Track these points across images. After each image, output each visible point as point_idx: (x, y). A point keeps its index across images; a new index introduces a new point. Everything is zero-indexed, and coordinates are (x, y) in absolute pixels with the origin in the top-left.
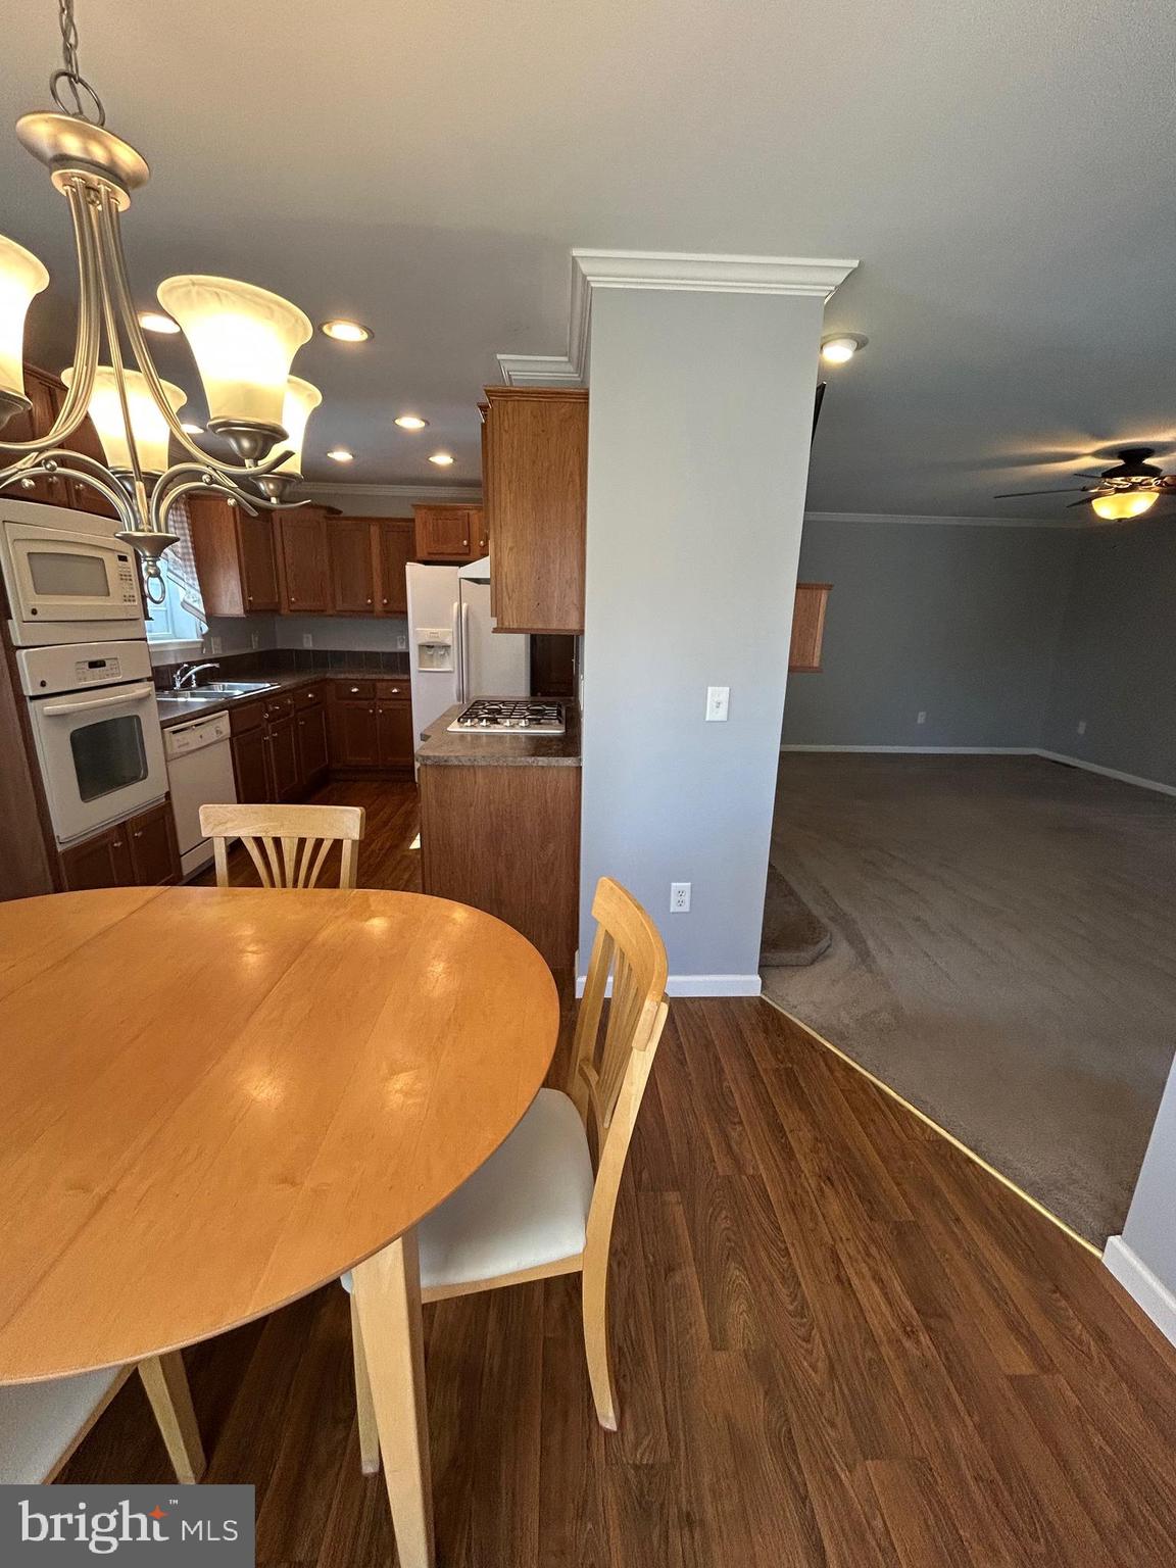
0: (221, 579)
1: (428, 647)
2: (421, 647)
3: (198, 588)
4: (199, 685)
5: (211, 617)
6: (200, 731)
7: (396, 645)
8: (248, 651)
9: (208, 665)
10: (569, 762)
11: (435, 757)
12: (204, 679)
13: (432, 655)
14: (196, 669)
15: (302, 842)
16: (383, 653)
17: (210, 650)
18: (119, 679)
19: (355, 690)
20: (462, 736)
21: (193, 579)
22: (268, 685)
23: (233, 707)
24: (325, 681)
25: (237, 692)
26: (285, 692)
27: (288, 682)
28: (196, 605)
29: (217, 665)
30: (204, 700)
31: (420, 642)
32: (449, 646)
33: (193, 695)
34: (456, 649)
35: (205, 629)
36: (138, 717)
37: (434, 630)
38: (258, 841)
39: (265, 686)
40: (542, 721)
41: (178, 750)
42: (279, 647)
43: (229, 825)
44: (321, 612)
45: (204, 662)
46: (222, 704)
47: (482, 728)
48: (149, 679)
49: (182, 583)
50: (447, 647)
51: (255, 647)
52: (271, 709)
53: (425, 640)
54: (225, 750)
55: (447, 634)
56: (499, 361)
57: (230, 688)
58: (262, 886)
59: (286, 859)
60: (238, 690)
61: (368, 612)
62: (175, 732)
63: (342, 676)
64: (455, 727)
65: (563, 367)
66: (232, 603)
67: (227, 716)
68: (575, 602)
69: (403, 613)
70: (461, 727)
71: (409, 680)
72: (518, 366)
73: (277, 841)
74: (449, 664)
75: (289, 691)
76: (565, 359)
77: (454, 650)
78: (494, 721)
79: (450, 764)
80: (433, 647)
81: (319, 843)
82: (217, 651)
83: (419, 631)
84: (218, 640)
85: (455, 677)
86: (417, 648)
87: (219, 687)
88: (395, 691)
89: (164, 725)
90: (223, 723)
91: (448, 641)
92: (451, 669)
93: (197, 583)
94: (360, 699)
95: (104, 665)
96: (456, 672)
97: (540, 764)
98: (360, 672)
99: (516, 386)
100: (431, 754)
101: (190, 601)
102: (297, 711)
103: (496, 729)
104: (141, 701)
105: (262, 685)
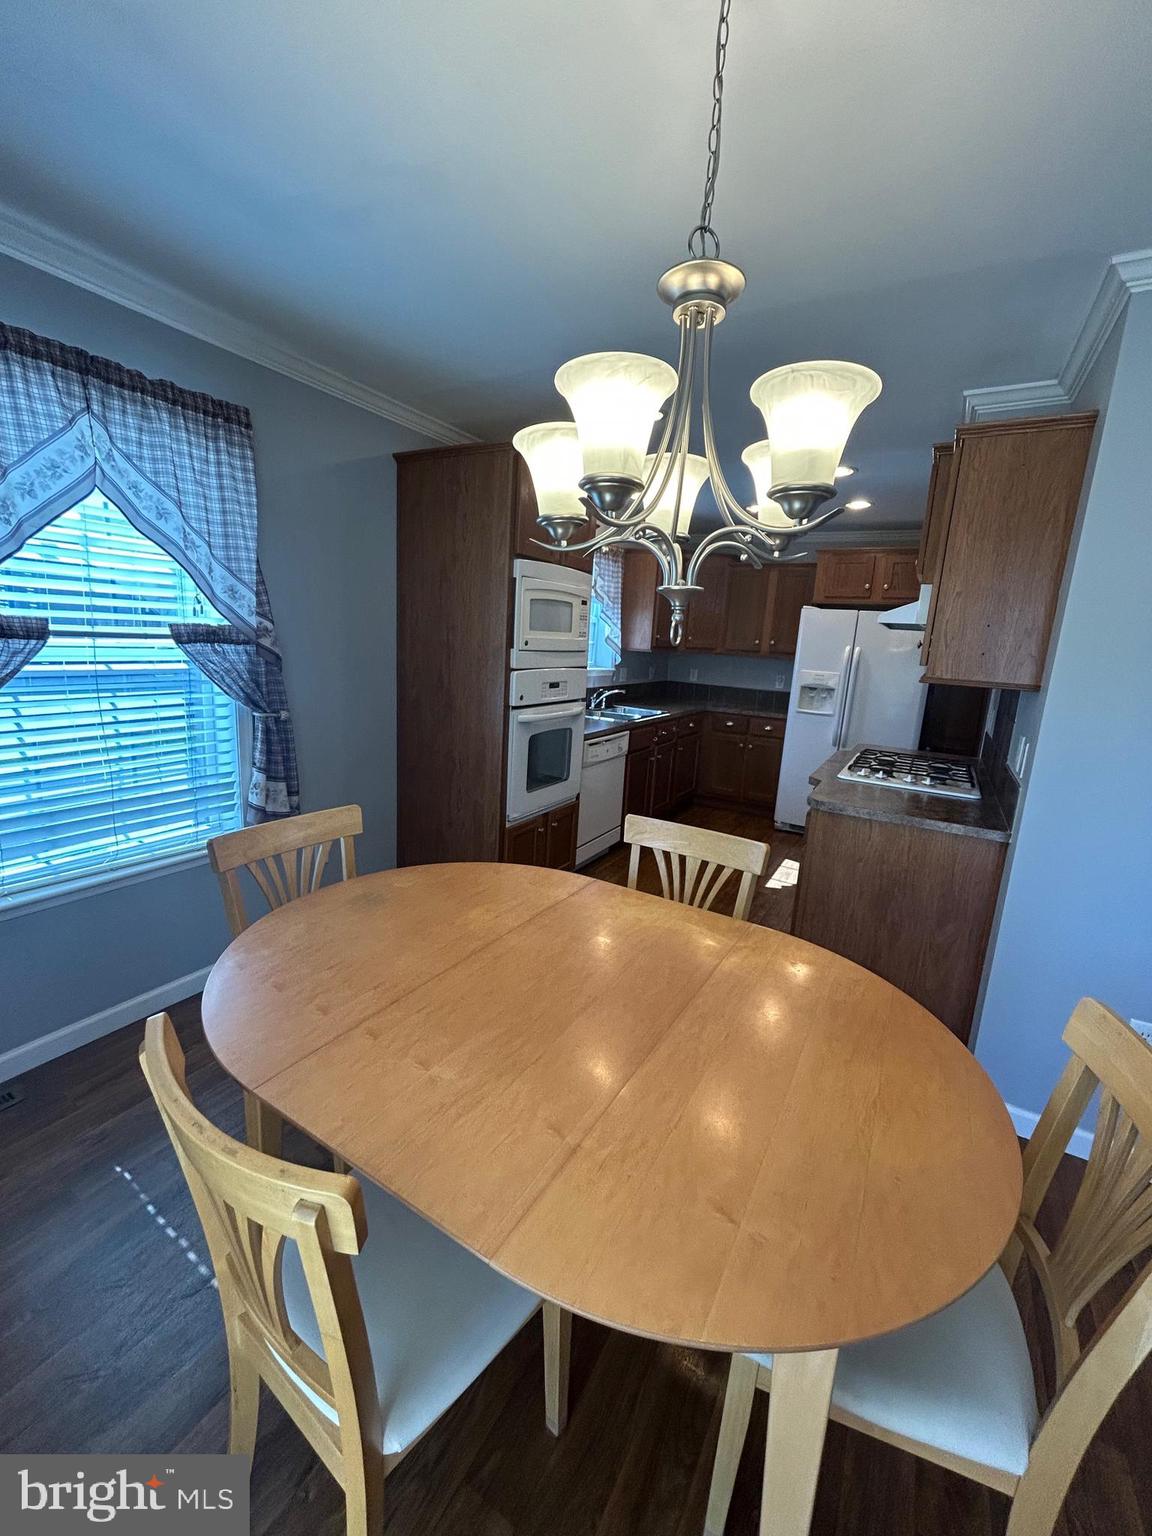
0: (638, 621)
1: (811, 689)
2: (804, 688)
3: (619, 626)
4: (607, 707)
5: (625, 651)
6: (608, 745)
7: (775, 685)
8: (646, 681)
9: (616, 691)
10: (996, 836)
11: (830, 803)
12: (612, 702)
13: (812, 697)
14: (607, 693)
15: (704, 864)
16: (760, 691)
17: (618, 679)
18: (565, 698)
19: (730, 724)
20: (853, 785)
21: (617, 619)
22: (659, 712)
23: (632, 727)
24: (706, 713)
25: (637, 716)
26: (672, 720)
27: (677, 711)
28: (616, 640)
29: (623, 692)
30: (613, 720)
31: (803, 684)
32: (833, 690)
33: (603, 715)
34: (840, 692)
35: (619, 660)
36: (570, 730)
37: (819, 672)
38: (667, 855)
39: (658, 713)
40: (948, 781)
41: (590, 760)
42: (669, 679)
43: (646, 836)
44: (708, 650)
45: (612, 688)
46: (626, 725)
47: (877, 780)
48: (583, 700)
49: (609, 622)
50: (830, 690)
51: (651, 678)
52: (660, 734)
53: (810, 681)
54: (621, 764)
55: (833, 678)
56: (965, 398)
57: (629, 712)
58: (663, 897)
59: (687, 877)
60: (637, 714)
61: (755, 652)
62: (591, 745)
63: (721, 710)
64: (844, 775)
65: (1052, 391)
66: (642, 641)
67: (627, 738)
68: (1033, 653)
69: (791, 655)
70: (851, 775)
71: (785, 720)
72: (985, 400)
73: (682, 859)
74: (830, 708)
75: (675, 719)
76: (1055, 382)
77: (838, 695)
78: (889, 774)
79: (844, 813)
80: (815, 689)
81: (720, 869)
82: (622, 680)
83: (804, 671)
84: (625, 670)
85: (835, 721)
86: (799, 689)
87: (621, 710)
88: (768, 728)
89: (587, 737)
90: (623, 742)
91: (831, 684)
92: (831, 713)
93: (620, 622)
94: (734, 733)
95: (558, 687)
96: (836, 717)
97: (954, 831)
98: (736, 707)
99: (980, 421)
100: (826, 800)
101: (612, 637)
102: (679, 738)
103: (893, 783)
104: (576, 716)
105: (654, 712)
